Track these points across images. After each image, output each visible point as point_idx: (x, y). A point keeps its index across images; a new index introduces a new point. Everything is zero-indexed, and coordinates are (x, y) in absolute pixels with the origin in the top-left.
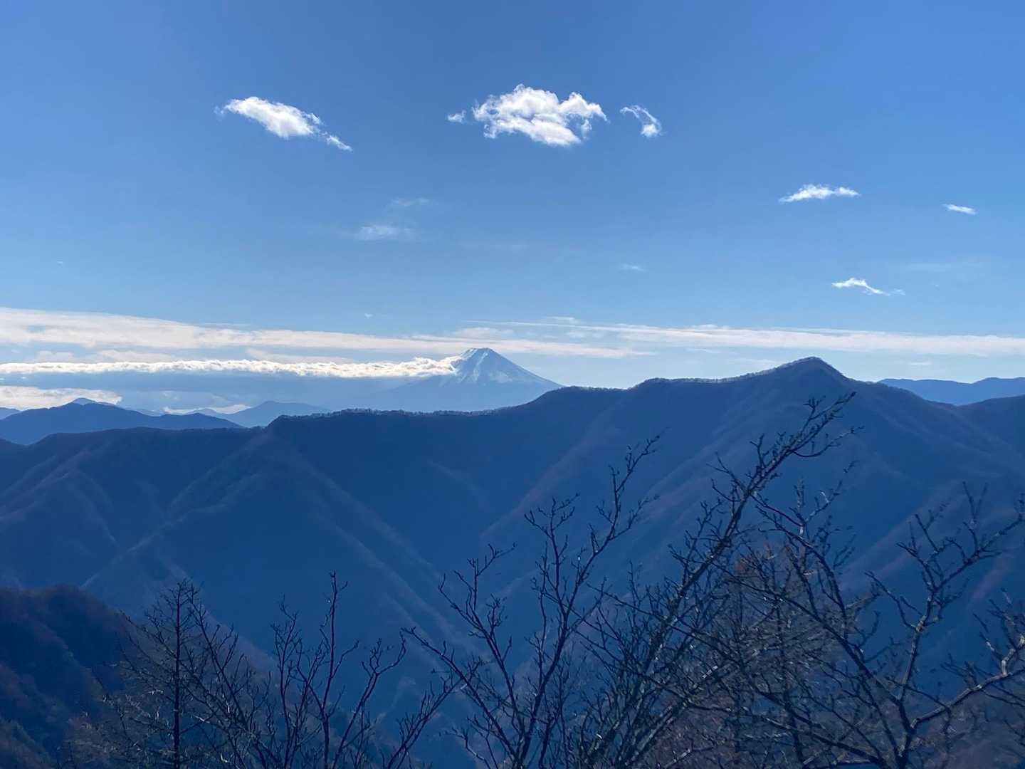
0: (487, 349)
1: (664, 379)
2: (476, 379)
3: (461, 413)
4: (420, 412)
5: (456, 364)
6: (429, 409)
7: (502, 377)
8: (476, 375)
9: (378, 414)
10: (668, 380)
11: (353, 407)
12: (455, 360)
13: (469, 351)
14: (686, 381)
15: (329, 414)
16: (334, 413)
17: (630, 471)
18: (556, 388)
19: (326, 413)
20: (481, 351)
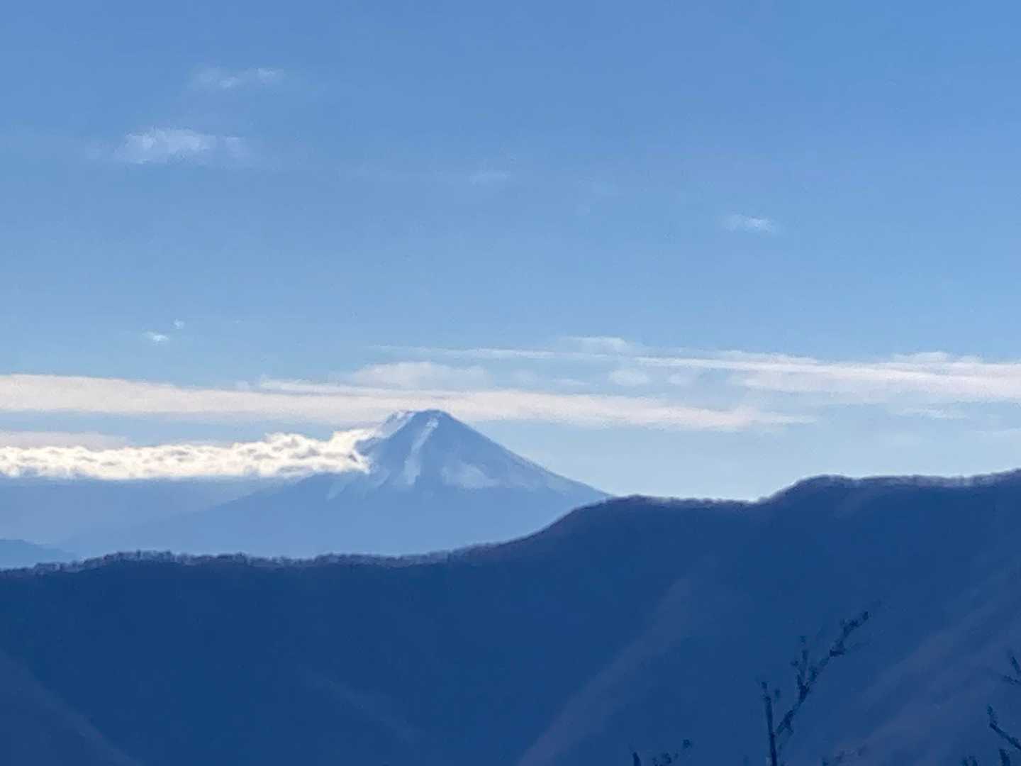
0: (437, 412)
1: (842, 479)
2: (411, 481)
3: (377, 559)
4: (282, 558)
5: (364, 448)
6: (303, 550)
7: (471, 477)
8: (411, 472)
9: (187, 563)
10: (850, 480)
11: (130, 548)
12: (365, 437)
13: (394, 417)
14: (891, 483)
15: (74, 565)
16: (86, 562)
17: (804, 691)
18: (595, 501)
19: (68, 561)
20: (422, 418)
